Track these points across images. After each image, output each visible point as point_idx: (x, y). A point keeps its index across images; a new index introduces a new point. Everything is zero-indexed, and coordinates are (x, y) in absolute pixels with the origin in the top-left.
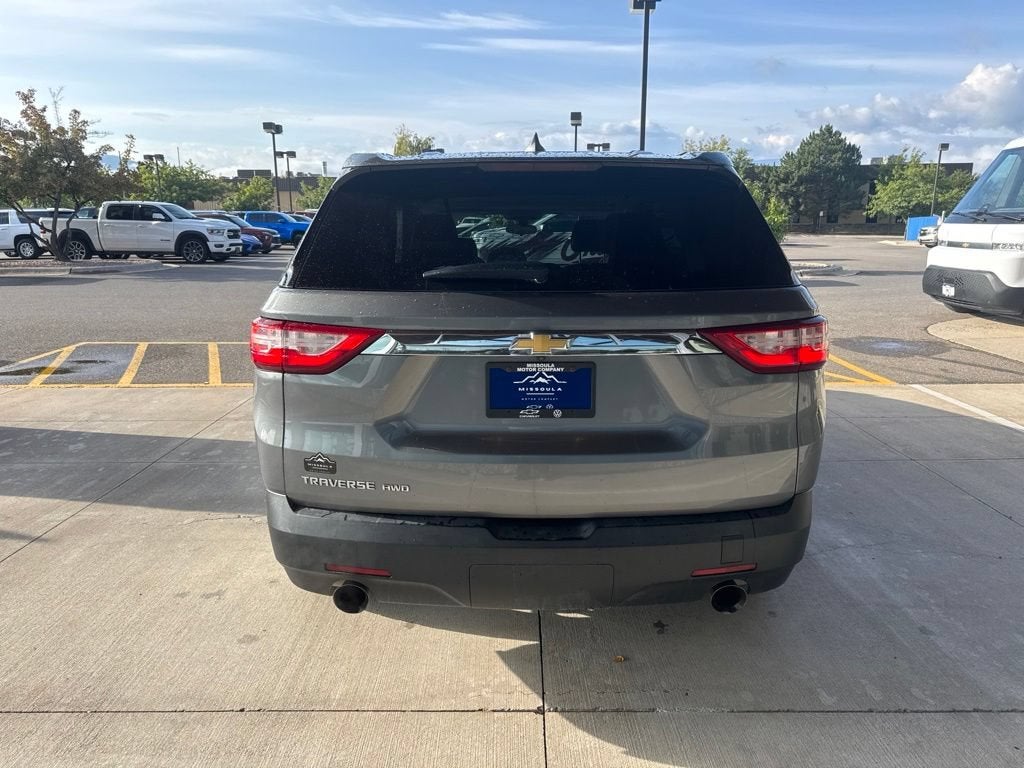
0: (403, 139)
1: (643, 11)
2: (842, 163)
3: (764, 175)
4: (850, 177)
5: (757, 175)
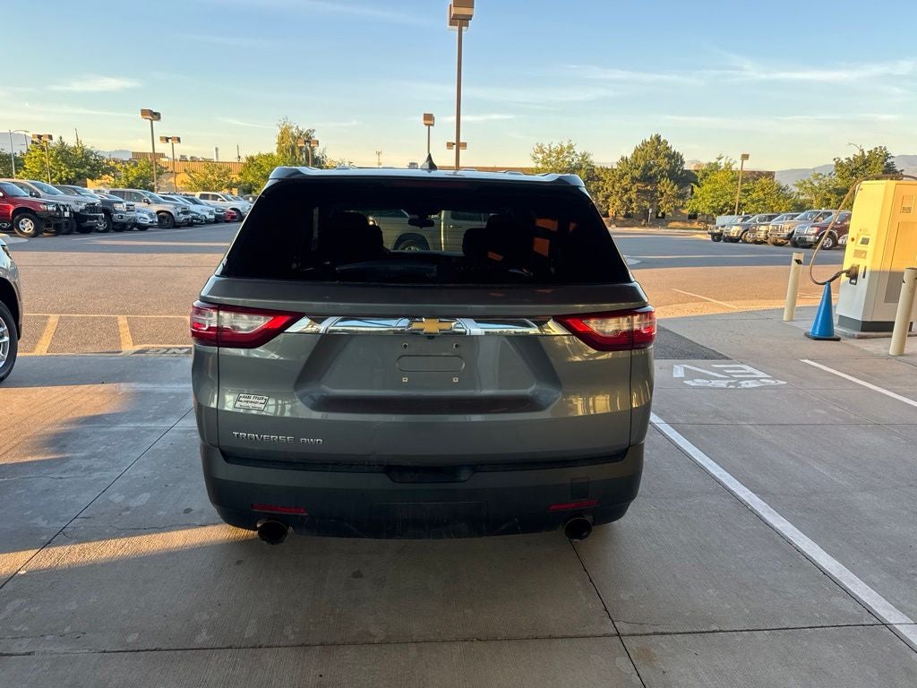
0: (286, 129)
1: (457, 28)
2: (668, 167)
3: (603, 176)
4: (674, 179)
5: (597, 176)
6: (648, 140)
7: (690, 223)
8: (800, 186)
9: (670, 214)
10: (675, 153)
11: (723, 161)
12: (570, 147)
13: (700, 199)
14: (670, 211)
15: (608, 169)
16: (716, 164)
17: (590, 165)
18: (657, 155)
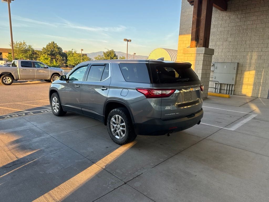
2: (58, 51)
3: (38, 53)
4: (60, 55)
5: (35, 53)
6: (51, 43)
7: (67, 68)
8: (96, 58)
9: (61, 65)
10: (59, 47)
11: (73, 50)
12: (24, 43)
13: (71, 61)
14: (61, 64)
15: (39, 51)
16: (71, 51)
17: (32, 49)
18: (54, 47)
